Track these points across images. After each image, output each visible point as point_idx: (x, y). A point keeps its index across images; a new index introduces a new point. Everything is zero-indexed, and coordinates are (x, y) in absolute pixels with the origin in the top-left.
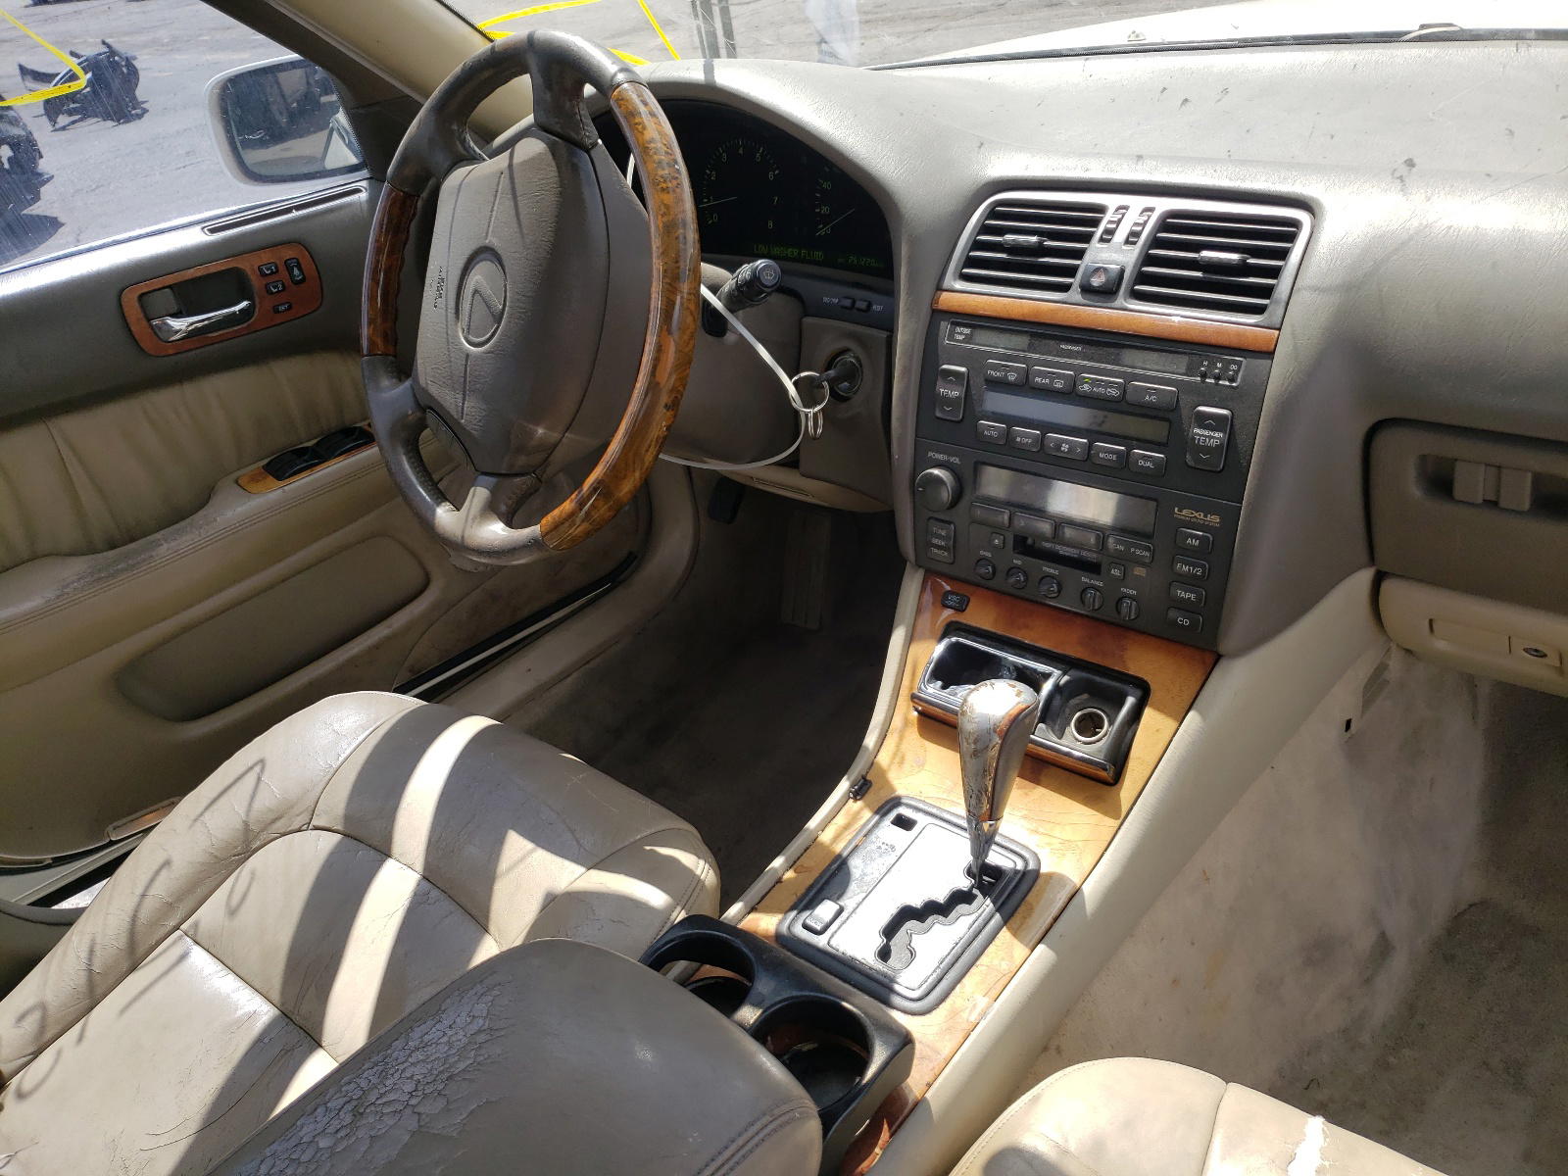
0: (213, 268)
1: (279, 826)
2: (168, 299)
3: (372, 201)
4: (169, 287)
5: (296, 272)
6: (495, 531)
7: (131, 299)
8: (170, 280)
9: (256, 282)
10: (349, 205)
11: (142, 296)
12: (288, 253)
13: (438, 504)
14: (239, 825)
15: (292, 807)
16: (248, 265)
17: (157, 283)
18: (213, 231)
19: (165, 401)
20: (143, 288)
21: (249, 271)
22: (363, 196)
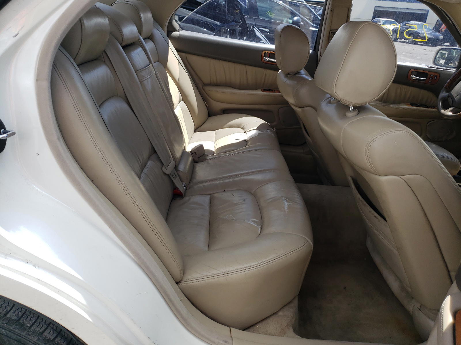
0: (424, 71)
2: (416, 73)
3: (455, 72)
5: (436, 77)
6: (451, 114)
7: (411, 71)
8: (417, 71)
9: (429, 76)
10: (451, 71)
12: (436, 74)
13: (443, 109)
16: (429, 74)
17: (415, 70)
18: (427, 67)
19: (404, 87)
20: (413, 70)
22: (454, 71)
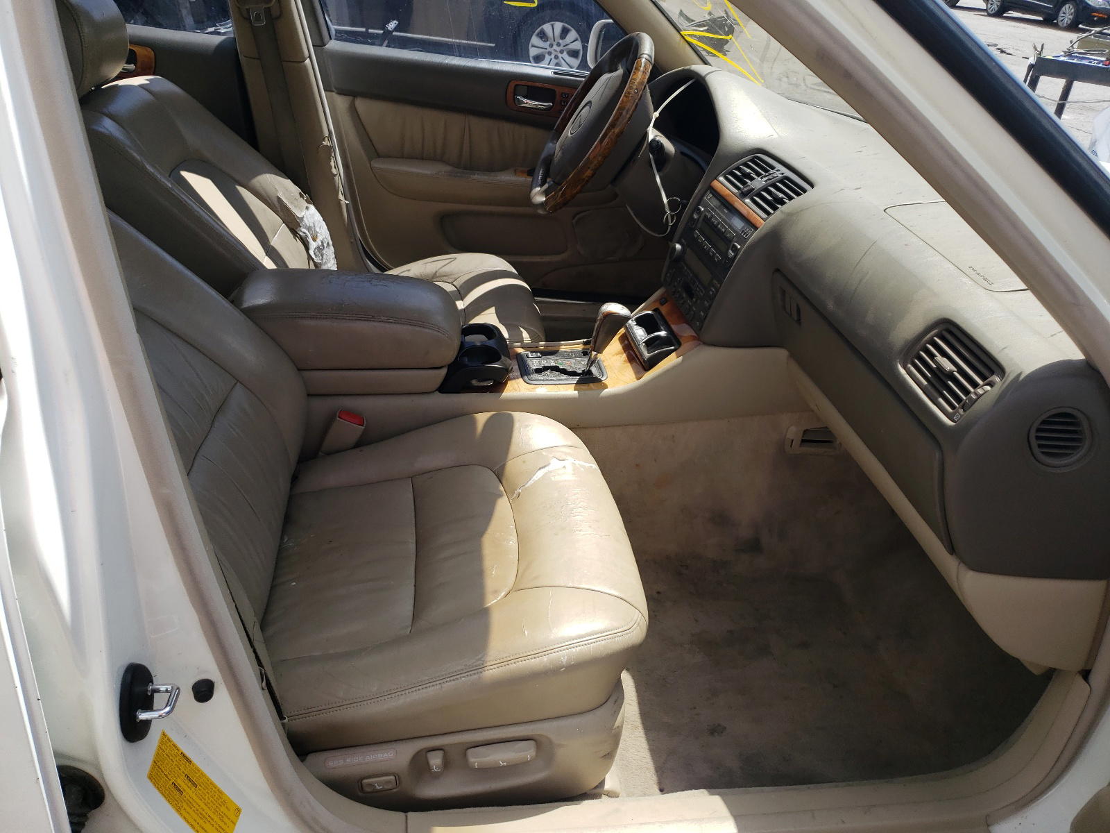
0: (546, 86)
1: (444, 278)
2: (526, 90)
4: (528, 86)
7: (513, 84)
8: (530, 84)
9: (558, 97)
11: (516, 85)
14: (434, 271)
15: (451, 275)
16: (559, 90)
17: (523, 83)
18: (555, 73)
20: (519, 82)
21: (557, 92)
